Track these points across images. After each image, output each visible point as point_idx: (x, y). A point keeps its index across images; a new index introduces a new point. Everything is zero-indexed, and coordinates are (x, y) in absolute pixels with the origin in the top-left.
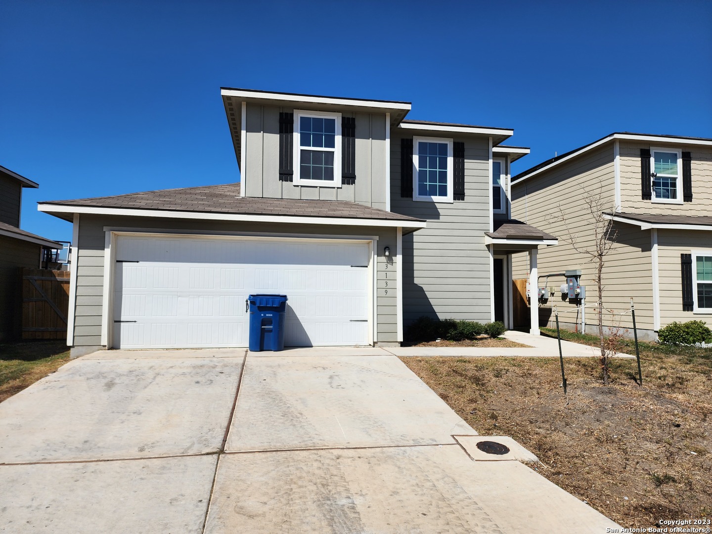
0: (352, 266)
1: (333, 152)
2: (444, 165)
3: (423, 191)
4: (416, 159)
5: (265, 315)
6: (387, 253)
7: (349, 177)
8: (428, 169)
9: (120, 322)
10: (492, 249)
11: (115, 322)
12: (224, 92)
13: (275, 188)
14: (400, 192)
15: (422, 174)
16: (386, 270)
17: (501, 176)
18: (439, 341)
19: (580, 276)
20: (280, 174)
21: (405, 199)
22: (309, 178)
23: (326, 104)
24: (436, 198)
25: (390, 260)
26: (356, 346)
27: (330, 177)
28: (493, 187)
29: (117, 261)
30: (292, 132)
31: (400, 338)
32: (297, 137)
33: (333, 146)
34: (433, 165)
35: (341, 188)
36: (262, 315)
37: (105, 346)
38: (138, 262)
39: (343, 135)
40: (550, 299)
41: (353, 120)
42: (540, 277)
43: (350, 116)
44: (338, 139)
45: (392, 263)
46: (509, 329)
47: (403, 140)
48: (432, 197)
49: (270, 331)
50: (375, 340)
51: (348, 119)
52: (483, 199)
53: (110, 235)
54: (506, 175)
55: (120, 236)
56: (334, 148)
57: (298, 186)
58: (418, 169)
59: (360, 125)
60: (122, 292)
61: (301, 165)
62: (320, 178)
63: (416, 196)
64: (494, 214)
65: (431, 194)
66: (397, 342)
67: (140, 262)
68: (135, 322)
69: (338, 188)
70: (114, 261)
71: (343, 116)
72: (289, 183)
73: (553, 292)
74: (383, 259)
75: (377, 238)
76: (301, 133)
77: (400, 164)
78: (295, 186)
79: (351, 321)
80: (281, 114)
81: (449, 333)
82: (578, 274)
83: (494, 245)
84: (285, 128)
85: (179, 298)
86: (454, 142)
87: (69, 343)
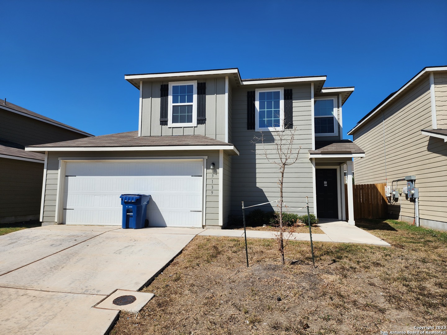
0: (192, 176)
1: (192, 105)
2: (278, 106)
3: (262, 125)
4: (257, 104)
5: (128, 207)
6: (212, 167)
7: (202, 120)
8: (266, 110)
9: (66, 209)
10: (314, 162)
11: (64, 209)
12: (127, 77)
13: (157, 130)
14: (246, 126)
15: (262, 114)
16: (213, 178)
17: (334, 109)
18: (264, 226)
19: (415, 180)
20: (160, 121)
21: (250, 130)
22: (178, 122)
23: (185, 76)
24: (271, 129)
25: (215, 171)
26: (192, 228)
27: (190, 120)
28: (315, 118)
29: (66, 176)
30: (167, 95)
31: (221, 223)
32: (170, 98)
33: (192, 102)
34: (269, 106)
35: (197, 127)
36: (127, 207)
37: (56, 222)
38: (75, 176)
39: (198, 94)
40: (400, 198)
41: (205, 83)
42: (393, 181)
43: (202, 82)
44: (195, 97)
45: (217, 173)
46: (342, 220)
47: (248, 92)
48: (269, 128)
49: (131, 216)
50: (204, 224)
51: (201, 83)
52: (307, 127)
53: (61, 162)
54: (338, 108)
55: (68, 162)
56: (193, 102)
57: (171, 128)
58: (258, 110)
59: (209, 87)
60: (68, 193)
61: (173, 115)
62: (184, 122)
63: (258, 128)
64: (316, 137)
65: (267, 127)
66: (218, 226)
67: (77, 176)
68: (73, 209)
69: (195, 127)
70: (64, 176)
71: (199, 82)
72: (166, 126)
73: (400, 193)
74: (210, 171)
75: (206, 157)
76: (173, 96)
77: (247, 108)
78: (169, 128)
79: (191, 211)
80: (162, 86)
81: (270, 221)
82: (412, 178)
83: (316, 159)
84: (164, 94)
85: (95, 196)
86: (284, 90)
87: (41, 220)
